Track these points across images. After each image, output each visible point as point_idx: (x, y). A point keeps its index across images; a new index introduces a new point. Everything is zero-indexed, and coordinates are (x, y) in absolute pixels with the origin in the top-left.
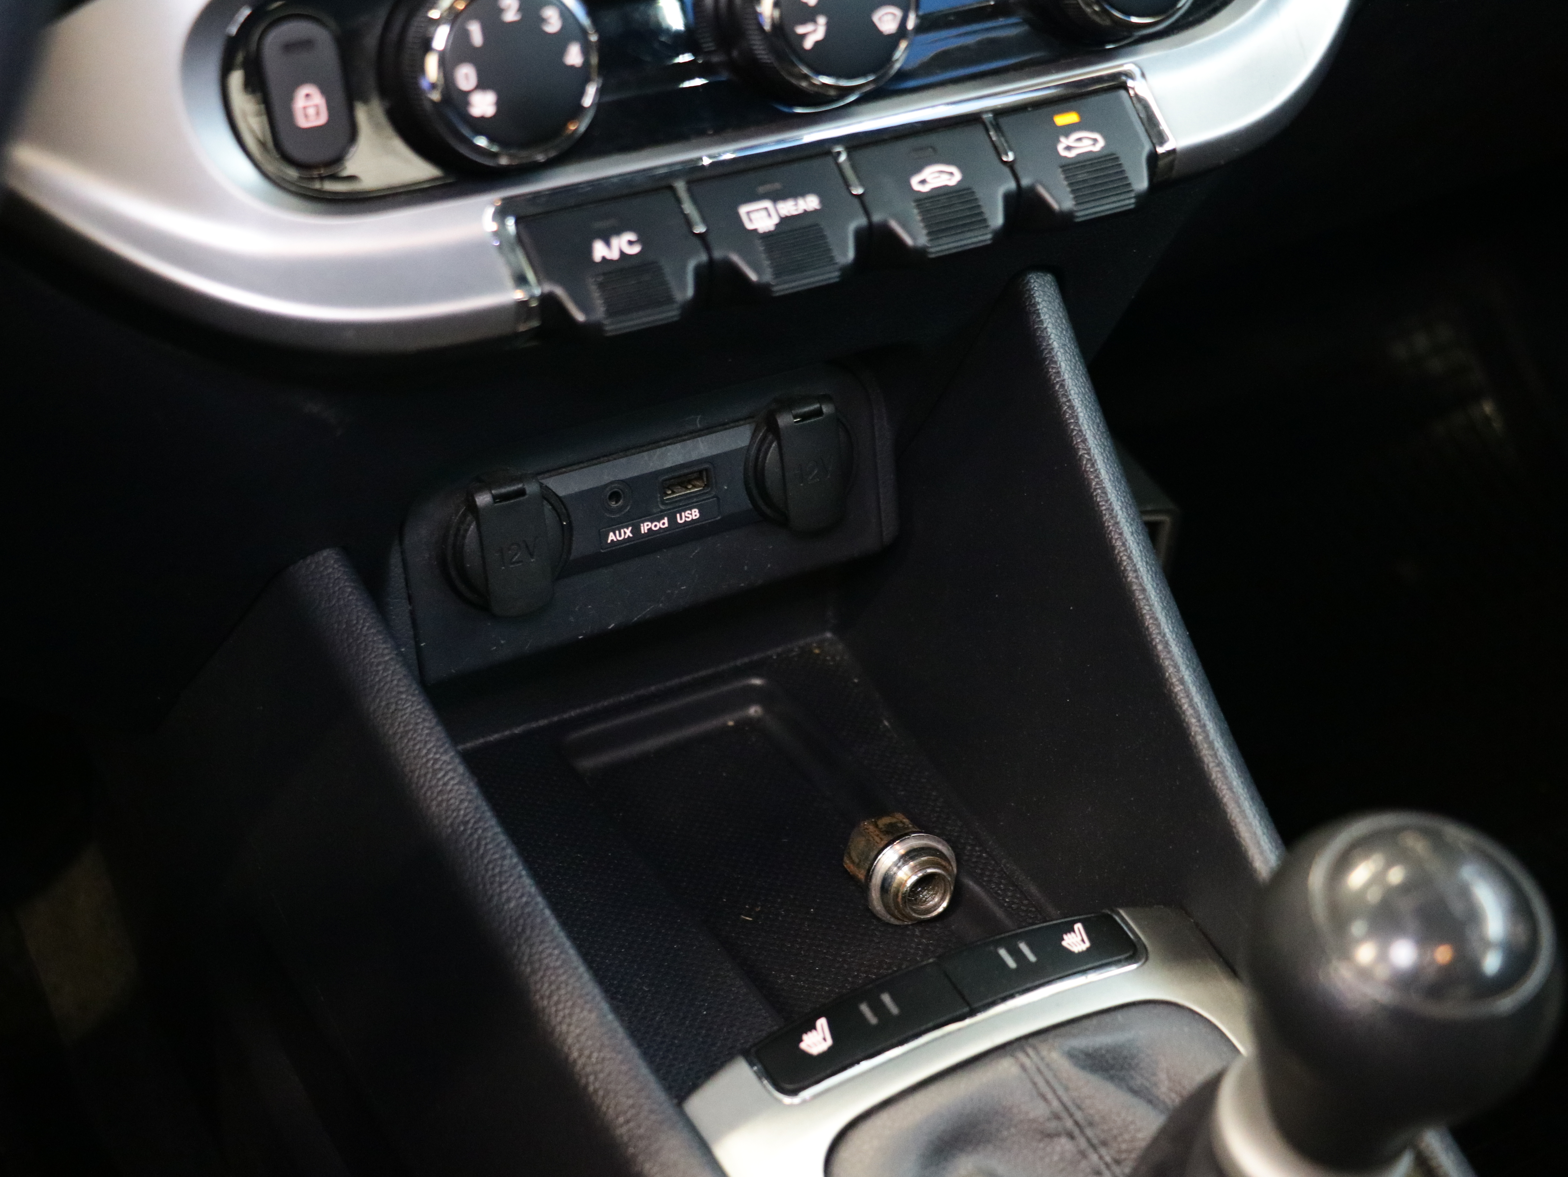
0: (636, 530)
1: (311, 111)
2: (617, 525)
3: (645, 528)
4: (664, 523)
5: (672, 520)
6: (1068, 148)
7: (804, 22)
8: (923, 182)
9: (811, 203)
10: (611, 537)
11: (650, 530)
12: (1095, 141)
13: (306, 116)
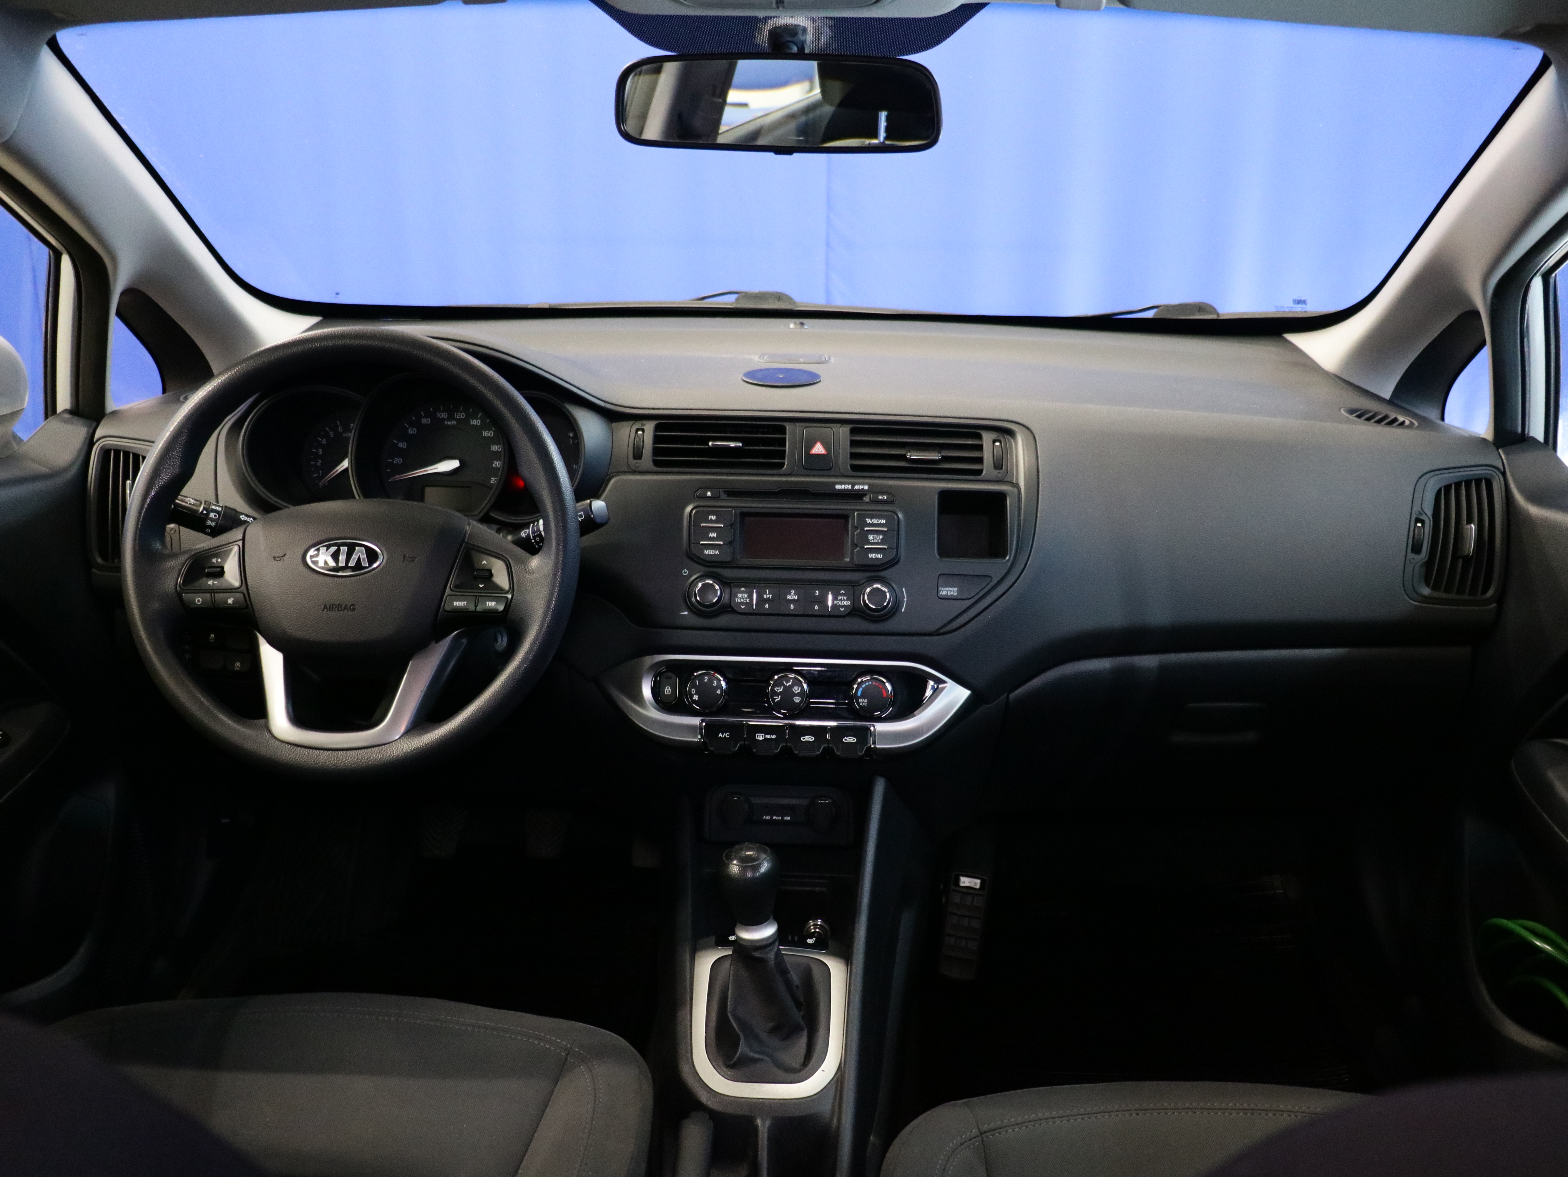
0: (772, 818)
1: (668, 691)
2: (767, 815)
3: (774, 818)
4: (780, 818)
5: (782, 818)
6: (846, 740)
7: (776, 696)
8: (804, 739)
9: (774, 737)
10: (764, 817)
11: (775, 819)
12: (854, 740)
13: (667, 692)
